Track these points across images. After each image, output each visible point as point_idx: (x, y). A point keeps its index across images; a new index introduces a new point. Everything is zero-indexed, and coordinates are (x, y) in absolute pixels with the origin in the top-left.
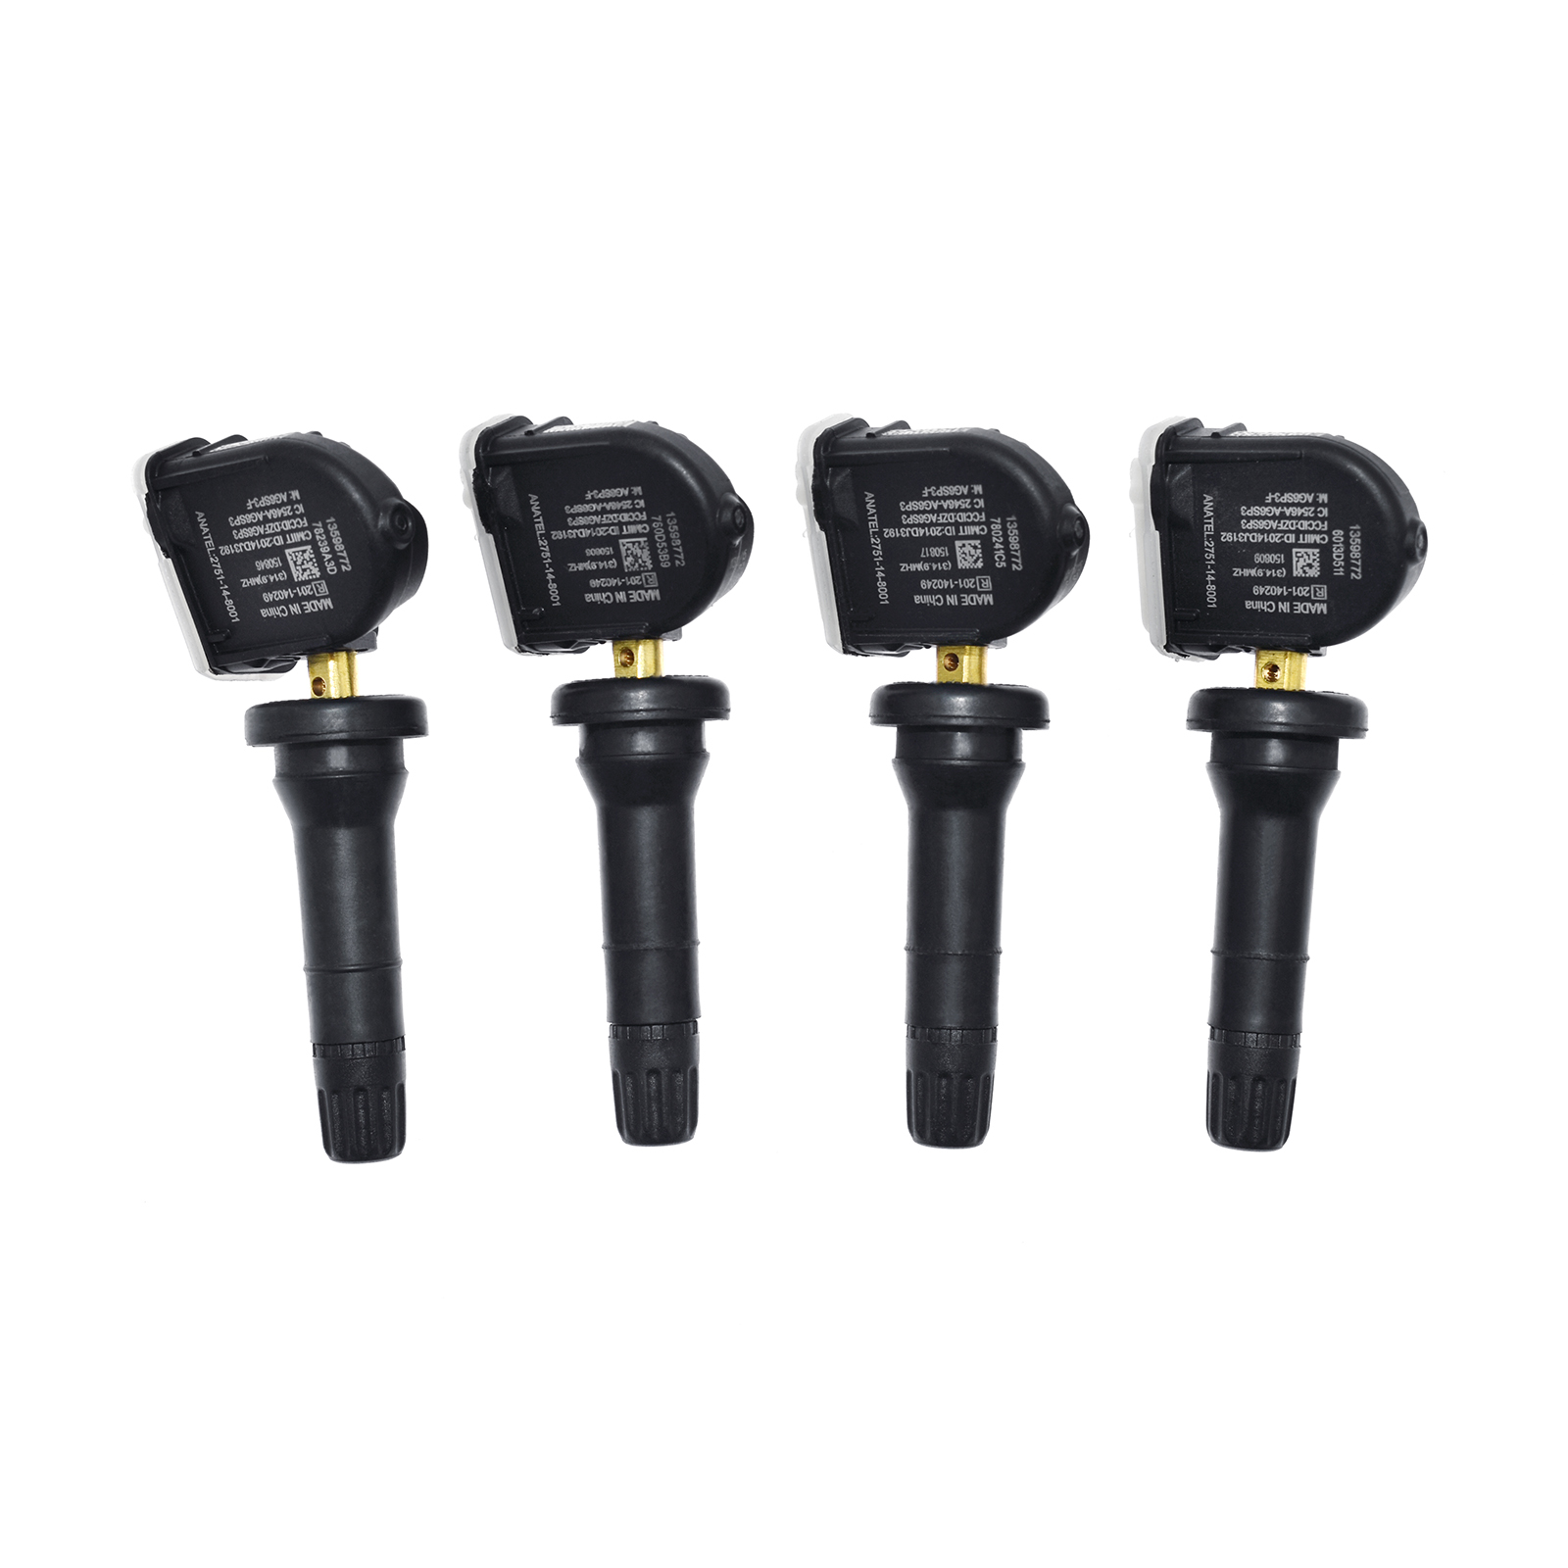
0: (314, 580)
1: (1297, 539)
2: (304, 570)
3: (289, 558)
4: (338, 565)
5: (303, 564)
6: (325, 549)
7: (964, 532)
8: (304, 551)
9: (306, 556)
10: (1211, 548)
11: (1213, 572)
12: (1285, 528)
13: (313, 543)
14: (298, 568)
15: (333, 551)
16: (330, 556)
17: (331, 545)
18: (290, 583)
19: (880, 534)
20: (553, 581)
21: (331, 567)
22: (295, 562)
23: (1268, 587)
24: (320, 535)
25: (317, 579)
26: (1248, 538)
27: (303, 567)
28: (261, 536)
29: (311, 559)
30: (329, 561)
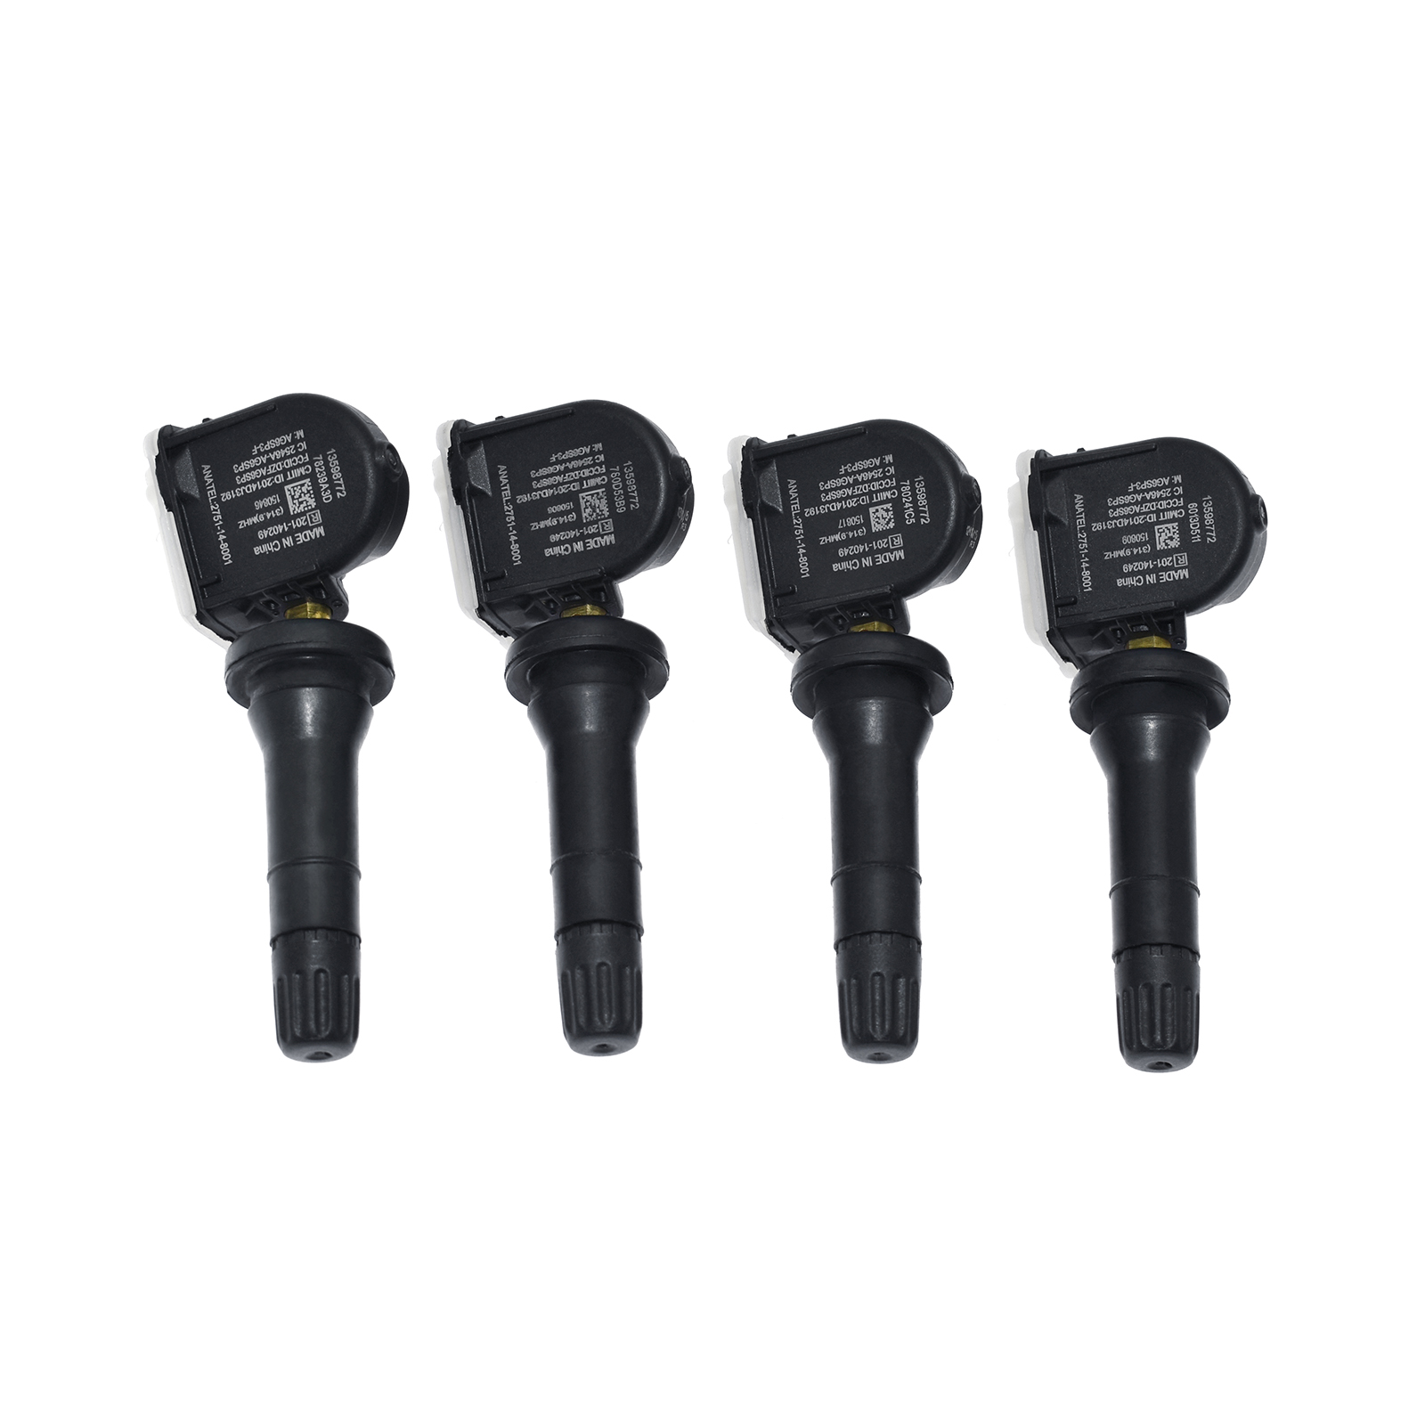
0: (309, 511)
1: (1158, 517)
2: (301, 503)
3: (287, 493)
4: (334, 493)
5: (300, 497)
6: (322, 479)
7: (877, 498)
8: (303, 485)
9: (304, 489)
10: (1083, 539)
11: (1087, 559)
12: (1147, 510)
13: (313, 476)
14: (296, 501)
15: (330, 481)
16: (327, 485)
17: (329, 475)
18: (287, 517)
19: (801, 514)
20: (516, 542)
21: (327, 496)
22: (293, 497)
23: (1136, 564)
24: (320, 467)
25: (312, 510)
26: (1115, 524)
27: (300, 500)
28: (263, 477)
29: (308, 492)
30: (325, 490)
